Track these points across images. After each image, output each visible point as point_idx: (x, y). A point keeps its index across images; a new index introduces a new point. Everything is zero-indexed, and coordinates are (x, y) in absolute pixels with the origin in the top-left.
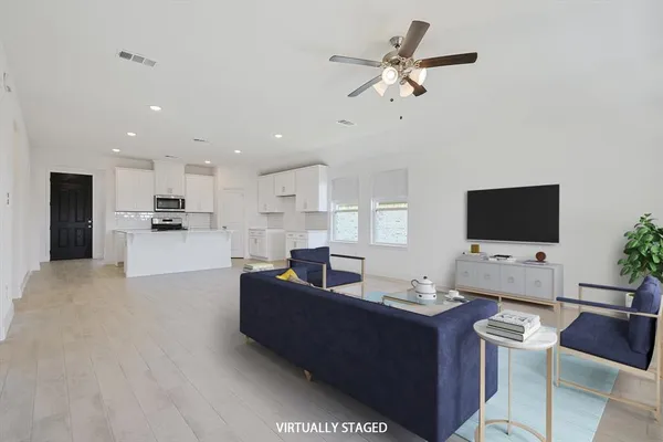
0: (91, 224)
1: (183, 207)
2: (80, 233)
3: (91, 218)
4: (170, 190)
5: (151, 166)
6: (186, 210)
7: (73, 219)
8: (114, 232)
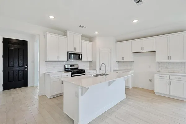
0: (27, 68)
1: (81, 59)
2: (21, 73)
3: (27, 65)
4: (75, 49)
5: (65, 34)
6: (83, 60)
7: (16, 65)
8: (45, 74)
